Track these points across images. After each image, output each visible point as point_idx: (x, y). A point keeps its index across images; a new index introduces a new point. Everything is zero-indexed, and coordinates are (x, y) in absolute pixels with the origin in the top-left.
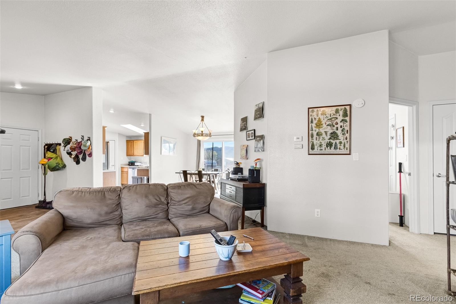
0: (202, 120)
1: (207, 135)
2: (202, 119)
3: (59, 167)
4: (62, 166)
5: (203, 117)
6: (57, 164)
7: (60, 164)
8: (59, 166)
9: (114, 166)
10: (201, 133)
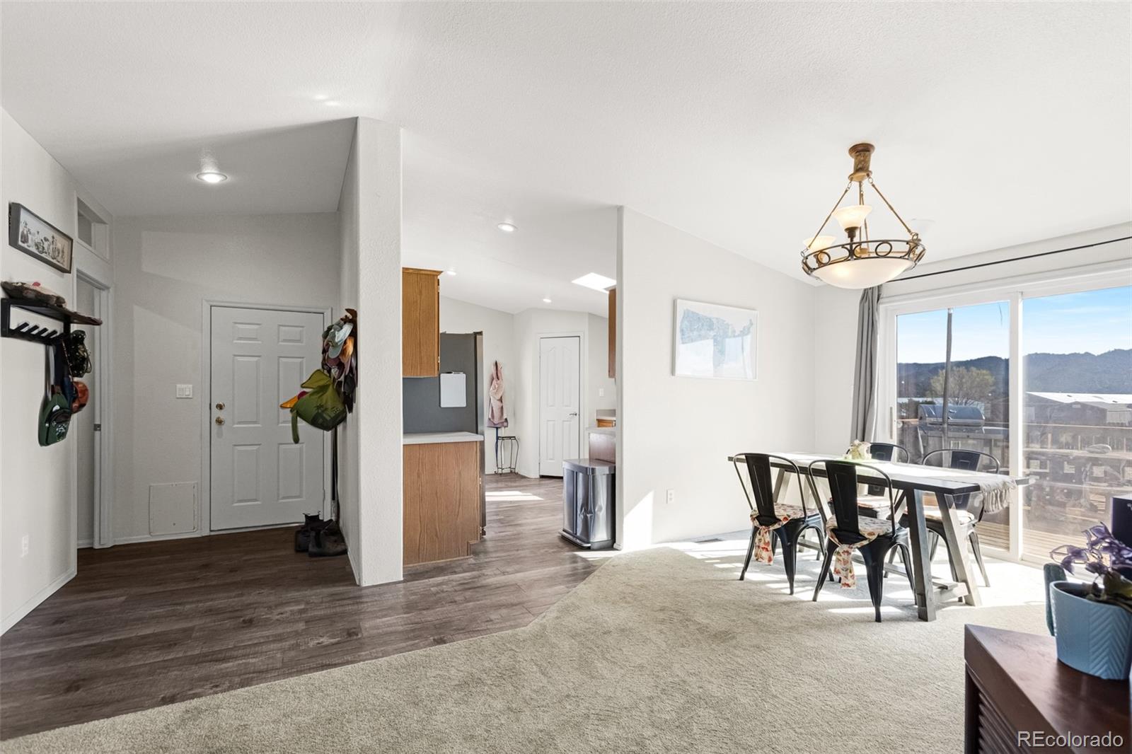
0: (862, 168)
1: (884, 248)
2: (856, 165)
3: (324, 418)
4: (333, 415)
5: (862, 151)
6: (320, 411)
7: (326, 409)
8: (324, 415)
9: (576, 415)
10: (848, 241)
